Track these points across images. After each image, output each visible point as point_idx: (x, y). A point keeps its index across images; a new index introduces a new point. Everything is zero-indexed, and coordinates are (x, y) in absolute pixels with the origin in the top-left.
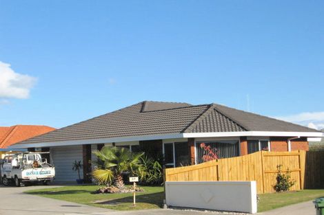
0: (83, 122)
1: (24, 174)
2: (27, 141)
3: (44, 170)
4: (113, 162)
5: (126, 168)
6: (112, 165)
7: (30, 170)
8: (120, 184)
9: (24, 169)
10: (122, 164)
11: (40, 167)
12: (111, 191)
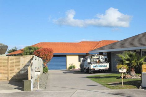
0: (129, 38)
1: (92, 67)
2: (98, 49)
3: (103, 65)
4: (128, 60)
5: (136, 64)
6: (127, 62)
7: (95, 65)
8: (133, 73)
9: (92, 64)
10: (133, 62)
11: (101, 63)
12: (126, 77)
